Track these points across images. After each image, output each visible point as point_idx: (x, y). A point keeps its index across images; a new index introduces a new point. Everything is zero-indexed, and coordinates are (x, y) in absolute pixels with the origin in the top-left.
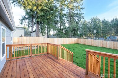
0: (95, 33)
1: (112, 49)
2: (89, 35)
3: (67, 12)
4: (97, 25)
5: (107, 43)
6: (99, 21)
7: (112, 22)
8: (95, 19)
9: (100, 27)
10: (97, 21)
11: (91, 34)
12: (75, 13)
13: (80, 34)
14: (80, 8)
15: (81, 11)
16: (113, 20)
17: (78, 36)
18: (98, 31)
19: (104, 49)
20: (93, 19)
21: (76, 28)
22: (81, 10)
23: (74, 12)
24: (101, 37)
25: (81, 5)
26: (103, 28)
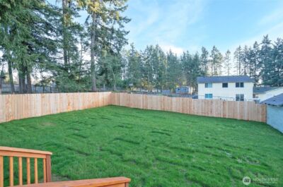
0: (155, 81)
1: (179, 113)
2: (143, 85)
3: (86, 22)
4: (158, 63)
5: (171, 103)
6: (162, 56)
7: (182, 60)
8: (154, 50)
9: (162, 68)
10: (158, 55)
11: (146, 82)
12: (107, 28)
13: (125, 82)
14: (120, 18)
15: (122, 26)
16: (184, 57)
17: (120, 86)
18: (160, 76)
19: (165, 116)
20: (151, 50)
21: (110, 67)
22: (123, 23)
23: (106, 26)
24: (166, 88)
25: (120, 9)
26: (168, 71)
